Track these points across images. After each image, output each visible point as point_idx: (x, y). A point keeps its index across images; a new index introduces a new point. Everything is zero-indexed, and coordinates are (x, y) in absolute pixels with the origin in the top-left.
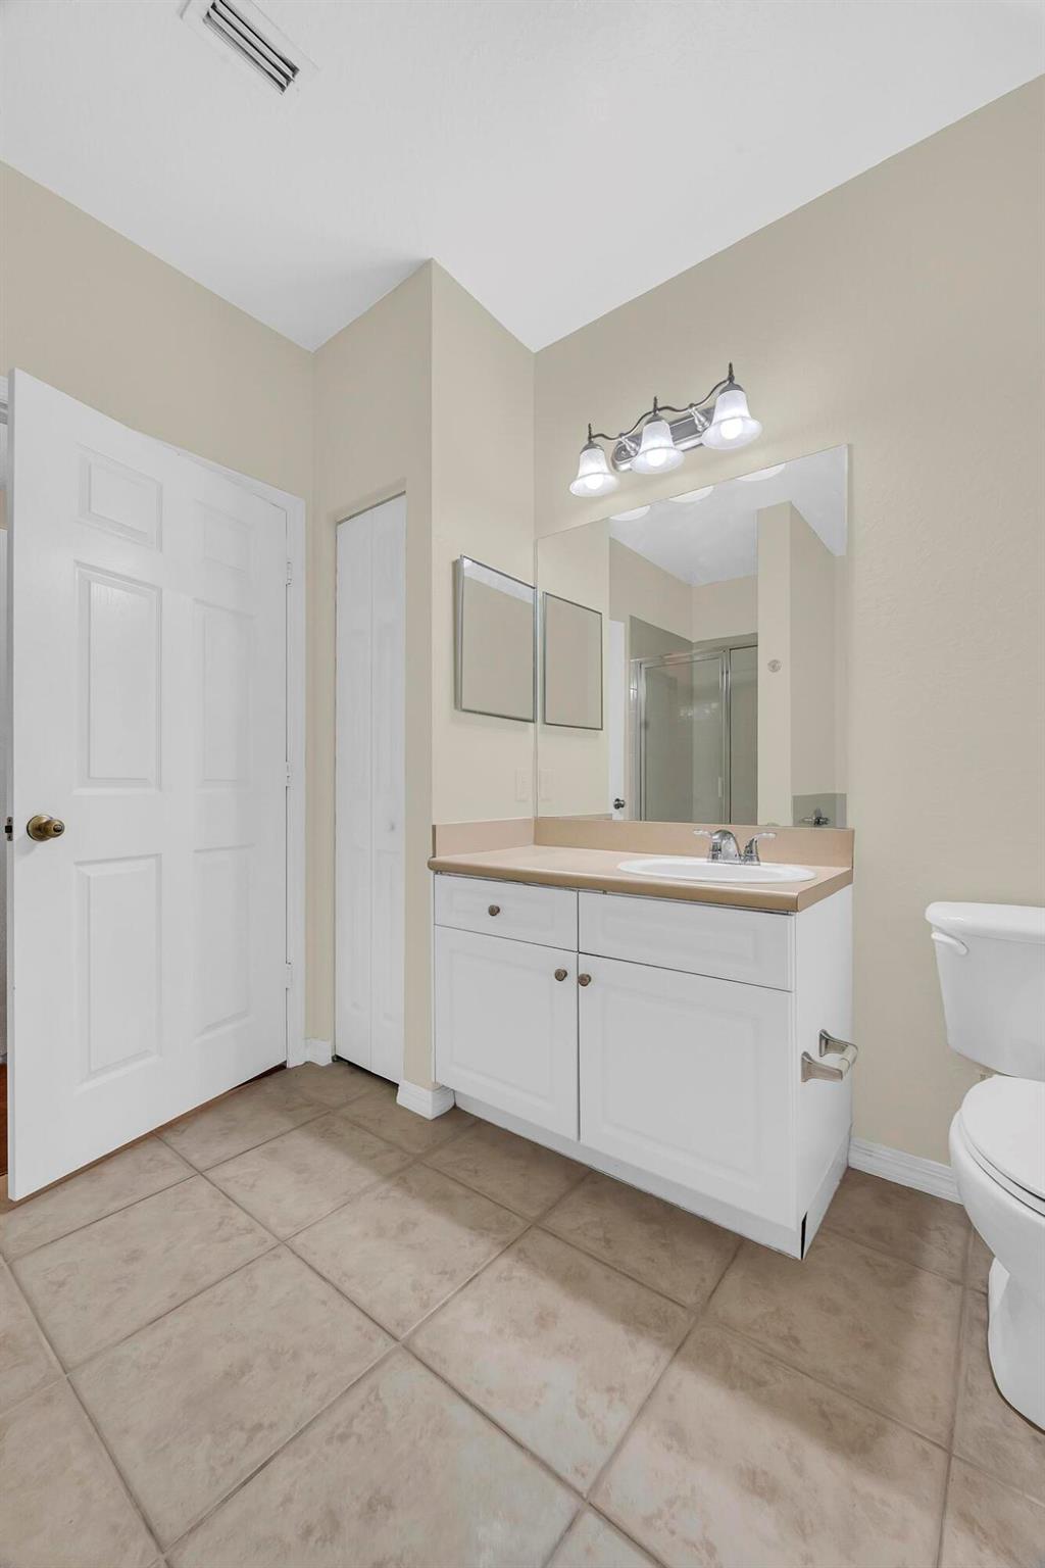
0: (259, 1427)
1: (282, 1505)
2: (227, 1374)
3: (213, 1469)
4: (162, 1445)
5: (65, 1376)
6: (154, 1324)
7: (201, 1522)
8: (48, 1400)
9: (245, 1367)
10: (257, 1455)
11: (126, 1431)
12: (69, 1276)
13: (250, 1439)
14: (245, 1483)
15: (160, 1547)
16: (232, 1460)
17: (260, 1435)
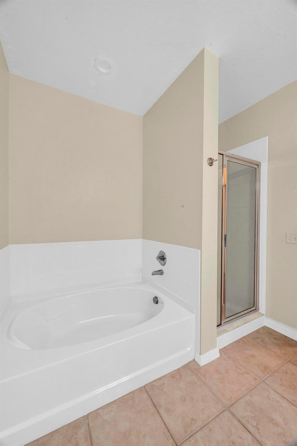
0: (258, 429)
1: (239, 436)
2: (272, 419)
3: (245, 417)
4: (249, 404)
5: (262, 381)
6: (282, 397)
7: (234, 416)
8: (255, 379)
9: (277, 425)
10: (251, 429)
11: (251, 396)
12: (290, 374)
13: (255, 427)
14: (244, 426)
15: (229, 408)
16: (248, 422)
17: (256, 430)
